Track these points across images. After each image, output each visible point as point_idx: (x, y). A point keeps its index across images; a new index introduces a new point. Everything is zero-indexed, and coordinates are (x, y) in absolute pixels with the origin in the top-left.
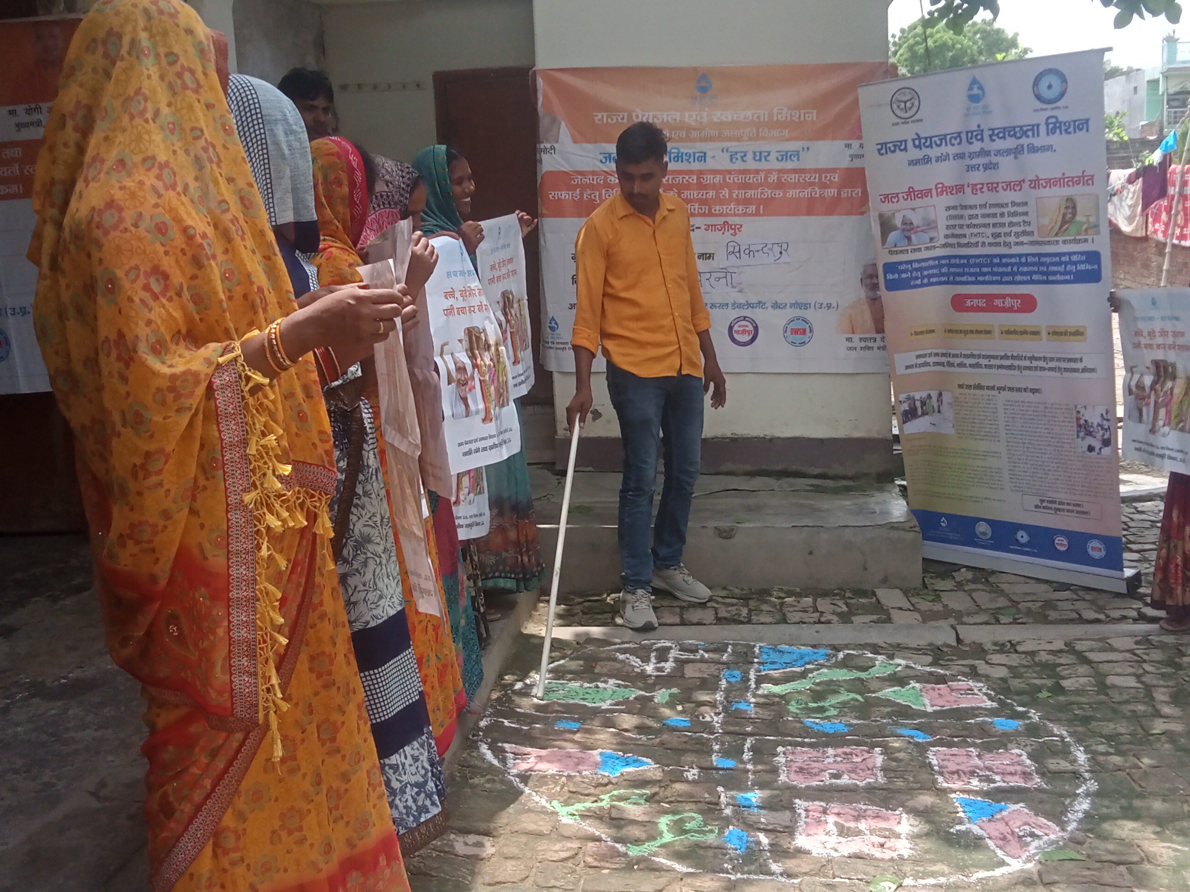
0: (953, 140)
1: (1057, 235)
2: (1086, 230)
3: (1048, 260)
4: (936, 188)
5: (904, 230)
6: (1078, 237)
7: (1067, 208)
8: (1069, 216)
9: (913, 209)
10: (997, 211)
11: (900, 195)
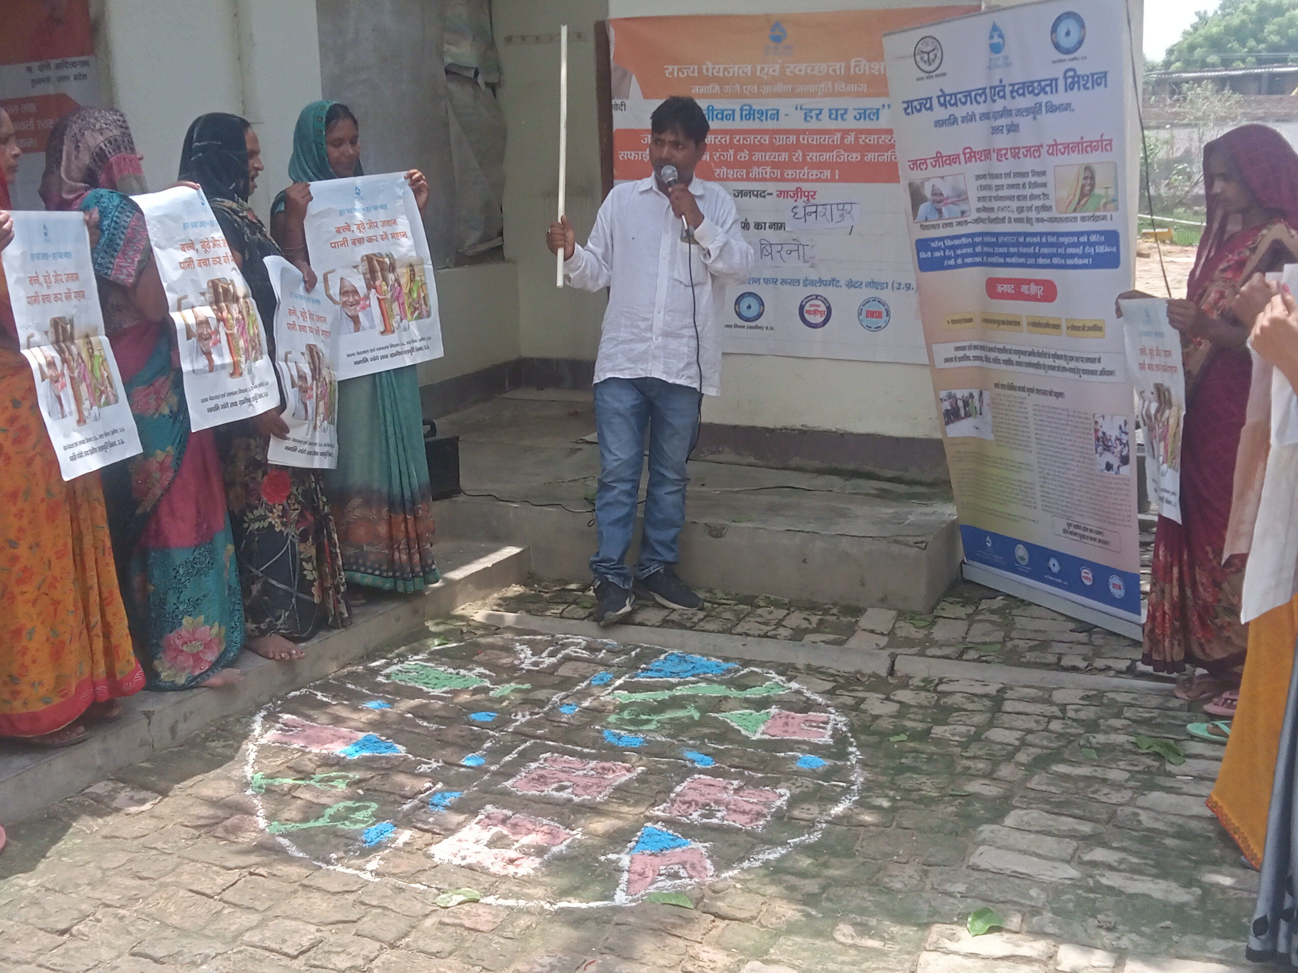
0: (978, 97)
1: (1075, 210)
2: (1105, 205)
3: (1065, 240)
4: (964, 154)
5: (934, 201)
6: (1097, 214)
7: (1085, 178)
8: (1087, 188)
9: (942, 178)
10: (1020, 181)
11: (929, 162)
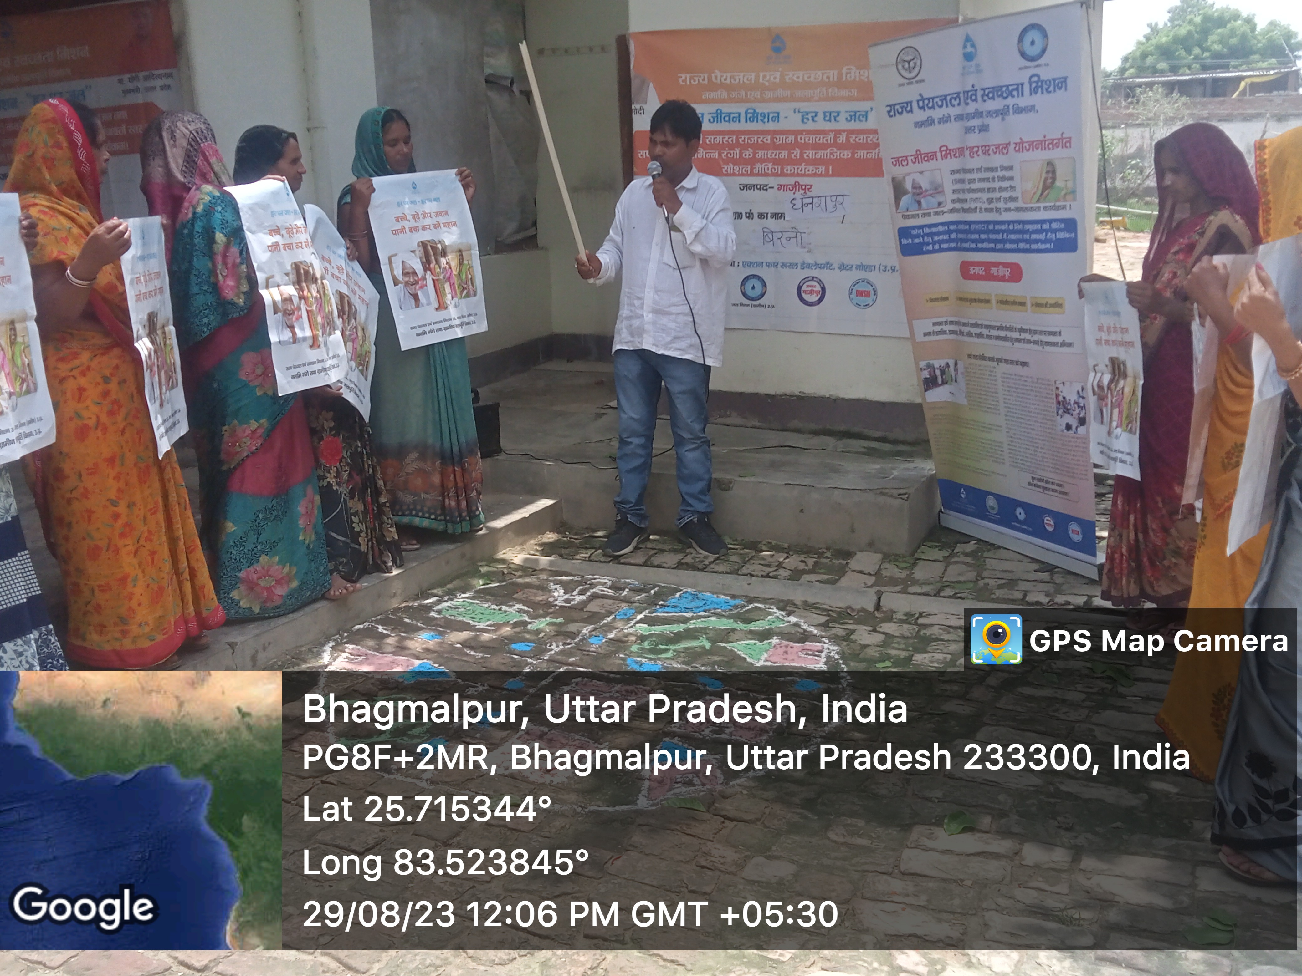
0: (953, 101)
1: (1038, 200)
2: (1065, 195)
3: (1030, 227)
5: (914, 194)
6: (1057, 204)
10: (990, 175)
11: (909, 158)
